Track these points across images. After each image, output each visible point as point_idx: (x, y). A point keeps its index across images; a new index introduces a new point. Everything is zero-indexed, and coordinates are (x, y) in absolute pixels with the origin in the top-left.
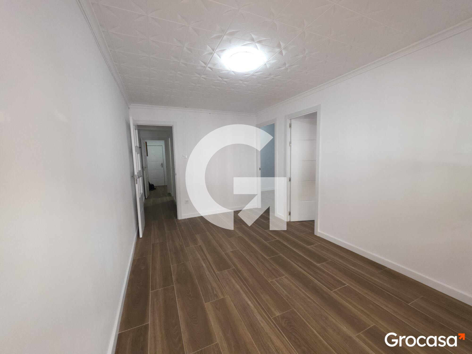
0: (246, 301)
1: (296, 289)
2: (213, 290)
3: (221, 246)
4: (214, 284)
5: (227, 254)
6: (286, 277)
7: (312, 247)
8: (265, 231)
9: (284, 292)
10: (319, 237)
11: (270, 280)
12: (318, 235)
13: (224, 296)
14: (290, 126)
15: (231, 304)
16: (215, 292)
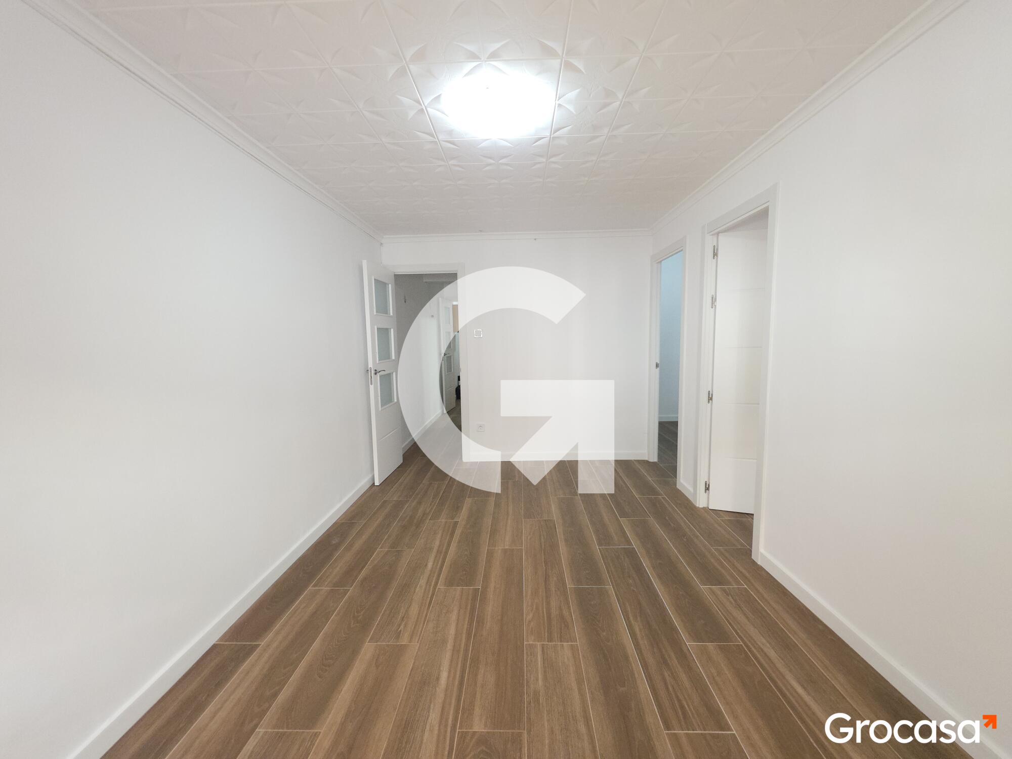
0: (442, 669)
1: (574, 686)
2: (402, 620)
3: (493, 533)
4: (414, 610)
5: (490, 554)
6: (572, 648)
7: (713, 592)
8: (618, 520)
9: (537, 681)
10: (761, 568)
11: (529, 641)
12: (759, 563)
13: (410, 641)
14: (715, 254)
15: (408, 663)
16: (402, 627)
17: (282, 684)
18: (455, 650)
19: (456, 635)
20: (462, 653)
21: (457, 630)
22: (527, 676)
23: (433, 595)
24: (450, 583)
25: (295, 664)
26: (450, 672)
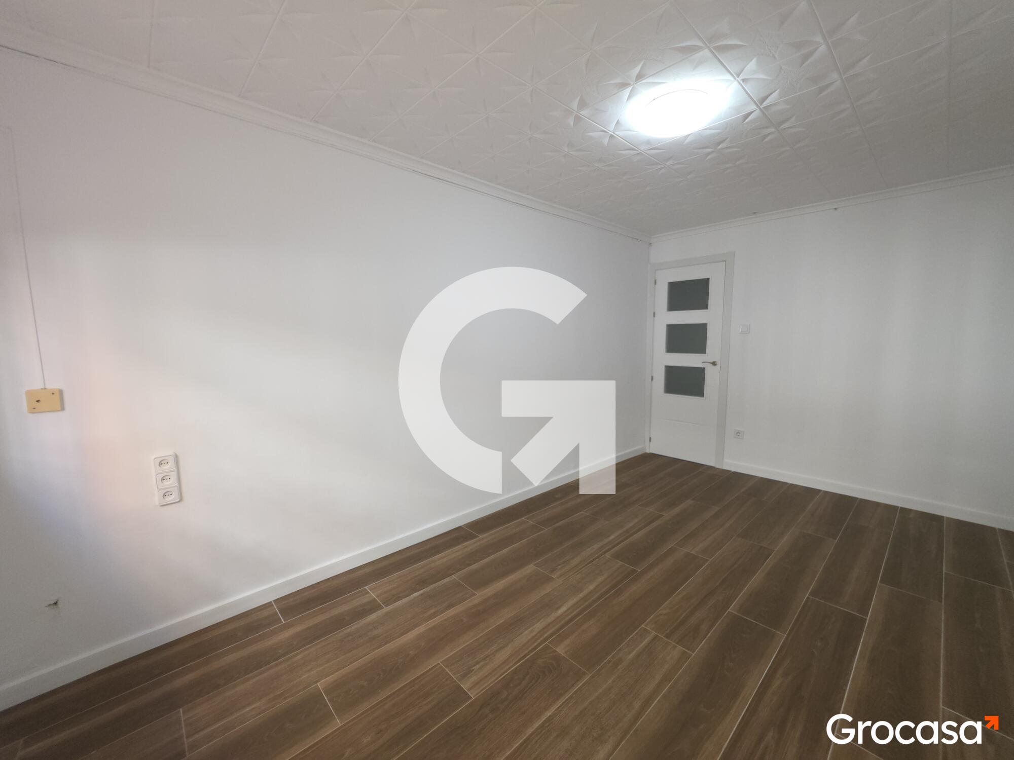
1: (658, 677)
2: (563, 563)
3: (691, 536)
5: (671, 551)
6: (684, 653)
9: (629, 654)
11: (648, 626)
13: (558, 578)
15: (548, 589)
16: (559, 567)
17: (477, 561)
18: (584, 599)
19: (592, 591)
20: (587, 603)
21: (595, 588)
22: (623, 646)
23: (598, 557)
24: (617, 556)
25: (489, 555)
26: (568, 610)
